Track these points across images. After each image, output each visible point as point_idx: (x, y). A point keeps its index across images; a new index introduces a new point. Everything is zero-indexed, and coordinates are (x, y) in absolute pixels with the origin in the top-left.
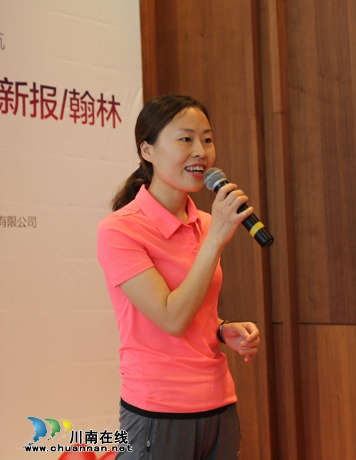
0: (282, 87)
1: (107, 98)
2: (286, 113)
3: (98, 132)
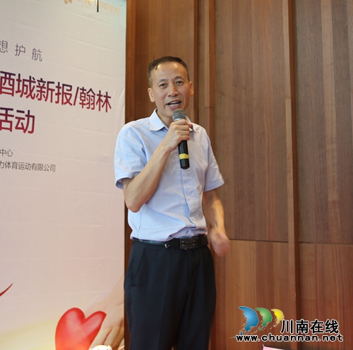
0: (210, 92)
1: (103, 93)
2: (212, 108)
3: (96, 114)
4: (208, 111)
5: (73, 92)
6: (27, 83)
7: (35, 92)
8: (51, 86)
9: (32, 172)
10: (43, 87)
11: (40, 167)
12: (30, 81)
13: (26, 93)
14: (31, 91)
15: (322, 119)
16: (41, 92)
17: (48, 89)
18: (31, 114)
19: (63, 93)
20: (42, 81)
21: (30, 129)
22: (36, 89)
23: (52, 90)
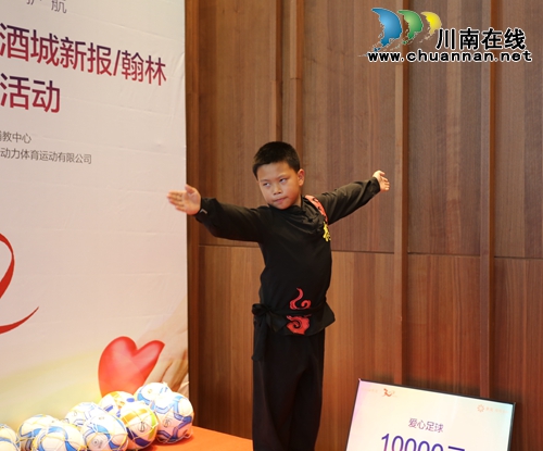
0: (298, 58)
1: (154, 59)
2: (301, 79)
3: (145, 88)
4: (294, 83)
5: (113, 57)
6: (46, 43)
7: (58, 56)
8: (81, 48)
9: (59, 164)
10: (69, 49)
11: (70, 158)
12: (51, 41)
13: (45, 58)
14: (53, 55)
15: (442, 93)
16: (67, 56)
17: (77, 52)
18: (54, 86)
19: (99, 59)
20: (67, 40)
21: (53, 106)
22: (60, 51)
23: (83, 54)
